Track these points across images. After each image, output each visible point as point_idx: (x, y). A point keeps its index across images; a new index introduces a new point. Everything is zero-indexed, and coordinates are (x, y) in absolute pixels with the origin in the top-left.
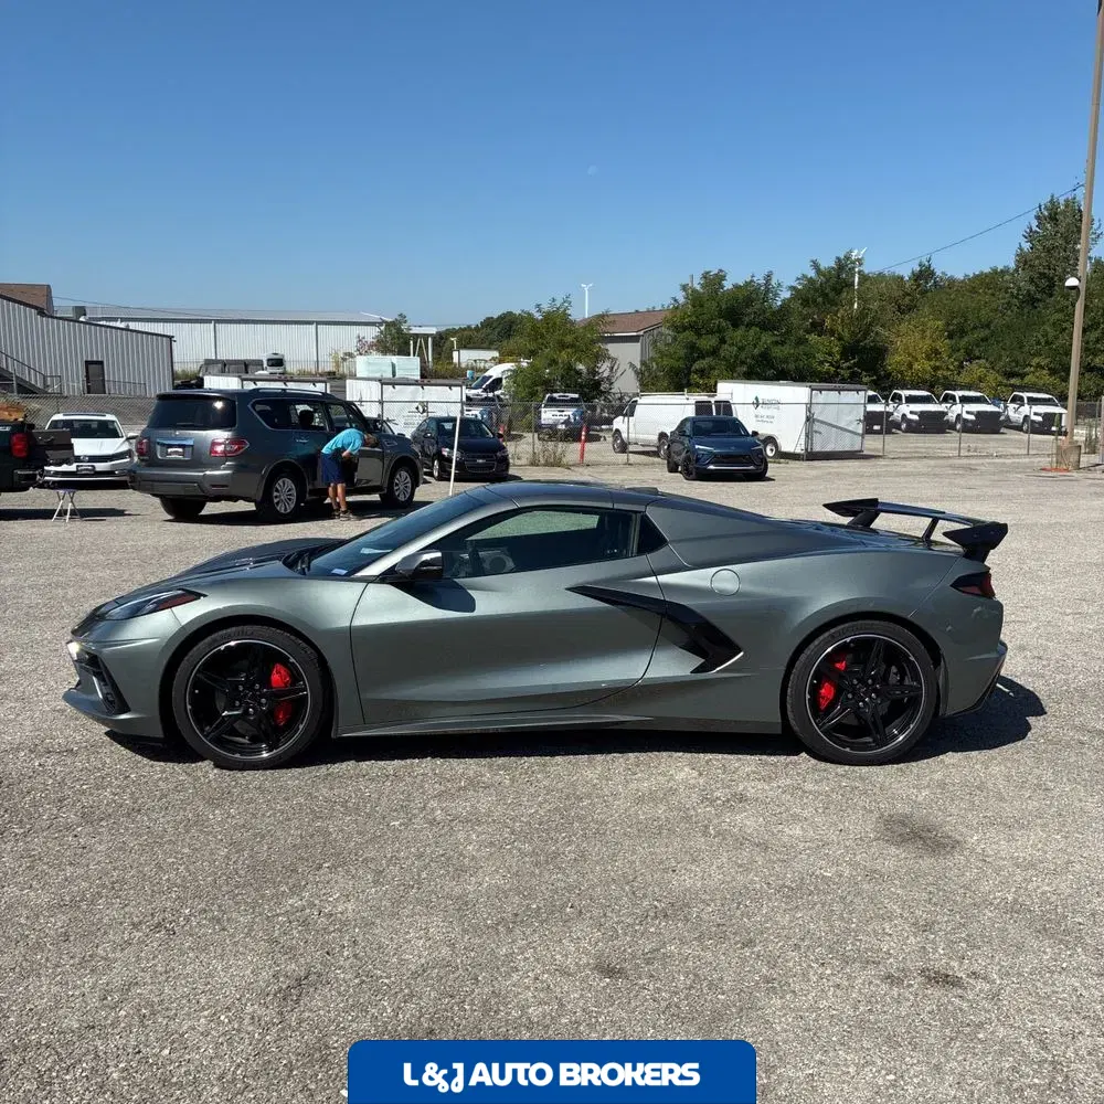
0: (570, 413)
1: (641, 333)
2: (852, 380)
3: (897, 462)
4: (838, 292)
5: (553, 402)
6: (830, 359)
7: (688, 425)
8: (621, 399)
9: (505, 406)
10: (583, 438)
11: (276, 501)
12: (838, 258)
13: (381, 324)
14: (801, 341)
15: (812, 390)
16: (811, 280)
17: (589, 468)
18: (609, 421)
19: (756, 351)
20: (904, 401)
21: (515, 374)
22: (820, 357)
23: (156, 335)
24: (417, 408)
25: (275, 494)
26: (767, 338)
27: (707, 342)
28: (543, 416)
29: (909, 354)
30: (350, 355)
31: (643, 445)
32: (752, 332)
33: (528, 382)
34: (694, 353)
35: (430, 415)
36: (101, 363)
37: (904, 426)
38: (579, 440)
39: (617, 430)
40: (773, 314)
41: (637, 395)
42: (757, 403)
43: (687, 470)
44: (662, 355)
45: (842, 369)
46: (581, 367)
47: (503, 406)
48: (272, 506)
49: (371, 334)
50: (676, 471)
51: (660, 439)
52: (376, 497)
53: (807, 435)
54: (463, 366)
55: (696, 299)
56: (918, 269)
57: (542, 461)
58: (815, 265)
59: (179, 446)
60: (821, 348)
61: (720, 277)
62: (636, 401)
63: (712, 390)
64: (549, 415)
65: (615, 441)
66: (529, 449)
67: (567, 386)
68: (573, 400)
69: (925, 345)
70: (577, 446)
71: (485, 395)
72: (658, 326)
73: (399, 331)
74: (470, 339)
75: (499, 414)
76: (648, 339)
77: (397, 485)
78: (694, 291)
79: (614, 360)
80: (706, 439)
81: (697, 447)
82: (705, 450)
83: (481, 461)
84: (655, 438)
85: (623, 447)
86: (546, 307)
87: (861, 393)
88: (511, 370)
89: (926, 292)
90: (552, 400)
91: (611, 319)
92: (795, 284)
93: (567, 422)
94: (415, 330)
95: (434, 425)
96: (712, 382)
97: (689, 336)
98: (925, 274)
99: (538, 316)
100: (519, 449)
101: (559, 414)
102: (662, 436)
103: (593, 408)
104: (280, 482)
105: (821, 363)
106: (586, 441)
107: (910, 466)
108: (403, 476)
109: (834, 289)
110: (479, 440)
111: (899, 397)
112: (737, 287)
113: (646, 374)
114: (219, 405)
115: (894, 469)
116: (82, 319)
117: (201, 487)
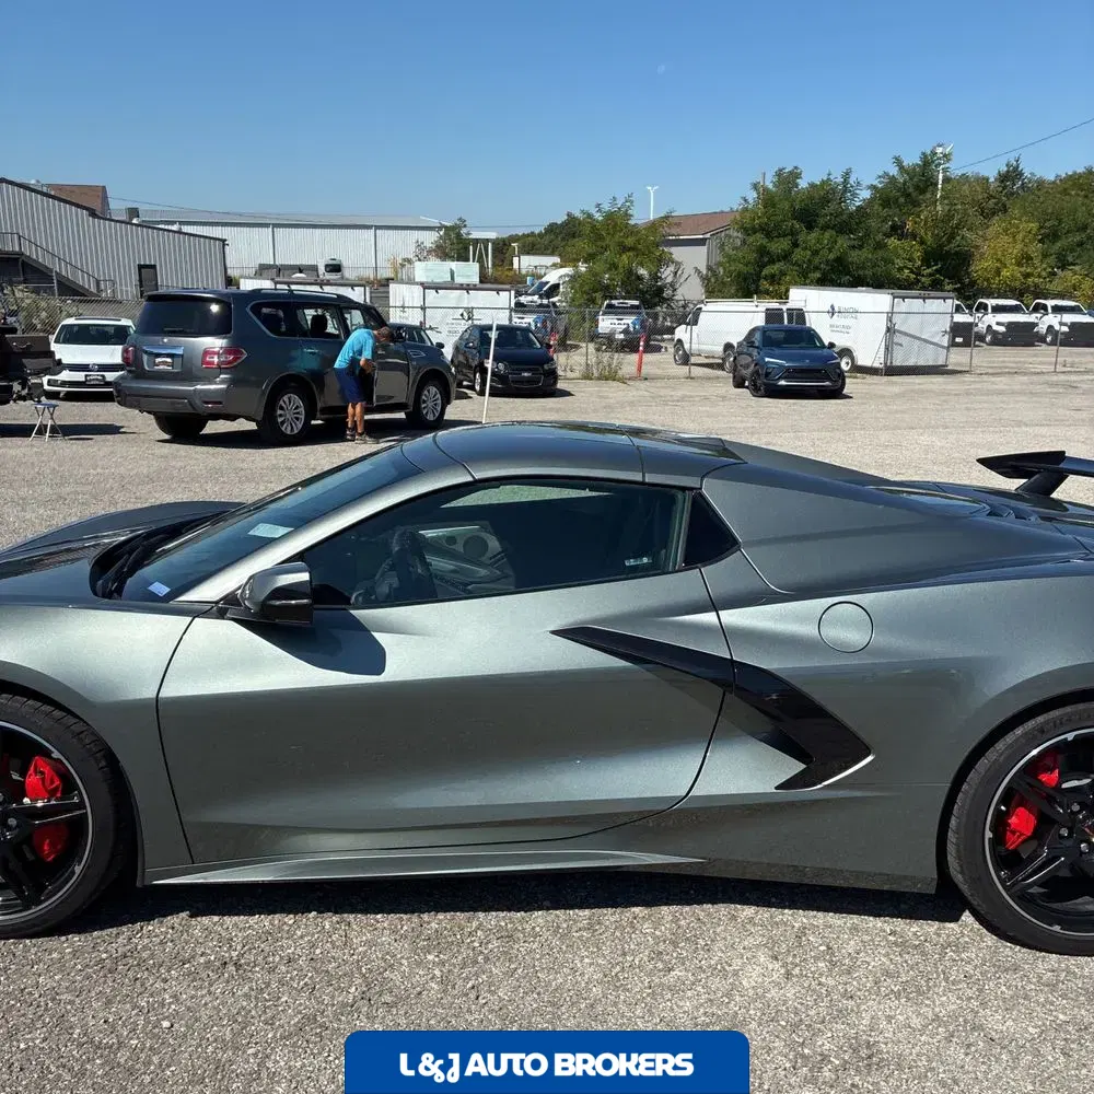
0: (629, 322)
1: (708, 236)
2: (934, 287)
3: (985, 378)
4: (923, 191)
5: (611, 310)
6: (910, 265)
7: (758, 336)
8: (684, 307)
9: (561, 313)
10: (641, 348)
11: (280, 420)
12: (924, 154)
13: (440, 228)
14: (880, 246)
15: (894, 298)
16: (893, 179)
17: (647, 383)
18: (671, 331)
19: (831, 256)
20: (990, 310)
21: (573, 278)
22: (899, 263)
24: (462, 315)
25: (279, 412)
26: (843, 242)
27: (779, 246)
28: (601, 324)
29: (998, 260)
30: (409, 261)
31: (706, 357)
32: (827, 235)
33: (586, 288)
34: (764, 257)
35: (475, 322)
36: (154, 267)
37: (988, 339)
38: (637, 351)
39: (680, 341)
40: (851, 215)
41: (702, 302)
42: (832, 312)
43: (755, 385)
44: (730, 259)
45: (923, 276)
46: (642, 272)
47: (559, 313)
48: (276, 427)
49: (430, 239)
50: (743, 387)
51: (725, 351)
53: (887, 348)
54: (524, 272)
55: (768, 200)
56: (1006, 169)
57: (596, 375)
58: (898, 162)
59: (168, 355)
60: (901, 252)
61: (795, 175)
62: (701, 309)
63: (784, 296)
64: (606, 324)
65: (677, 351)
66: (582, 360)
67: (627, 292)
68: (633, 307)
69: (1016, 250)
70: (634, 357)
71: (539, 301)
72: (726, 228)
73: (459, 235)
74: (532, 245)
75: (554, 322)
76: (714, 243)
77: (424, 402)
78: (766, 189)
79: (678, 265)
80: (777, 351)
81: (767, 359)
82: (776, 364)
83: (526, 374)
84: (720, 349)
85: (685, 359)
86: (606, 207)
87: (949, 301)
88: (568, 275)
89: (1012, 194)
90: (610, 306)
91: (676, 220)
92: (875, 183)
93: (626, 332)
94: (475, 235)
95: (477, 333)
96: (783, 288)
97: (759, 239)
98: (1011, 175)
99: (598, 217)
100: (571, 362)
101: (617, 322)
102: (728, 346)
103: (656, 317)
104: (286, 398)
105: (900, 269)
106: (644, 352)
107: (1002, 383)
108: (432, 392)
109: (917, 187)
110: (525, 351)
111: (985, 307)
112: (812, 186)
113: (713, 280)
114: (215, 308)
115: (985, 386)
117: (192, 404)
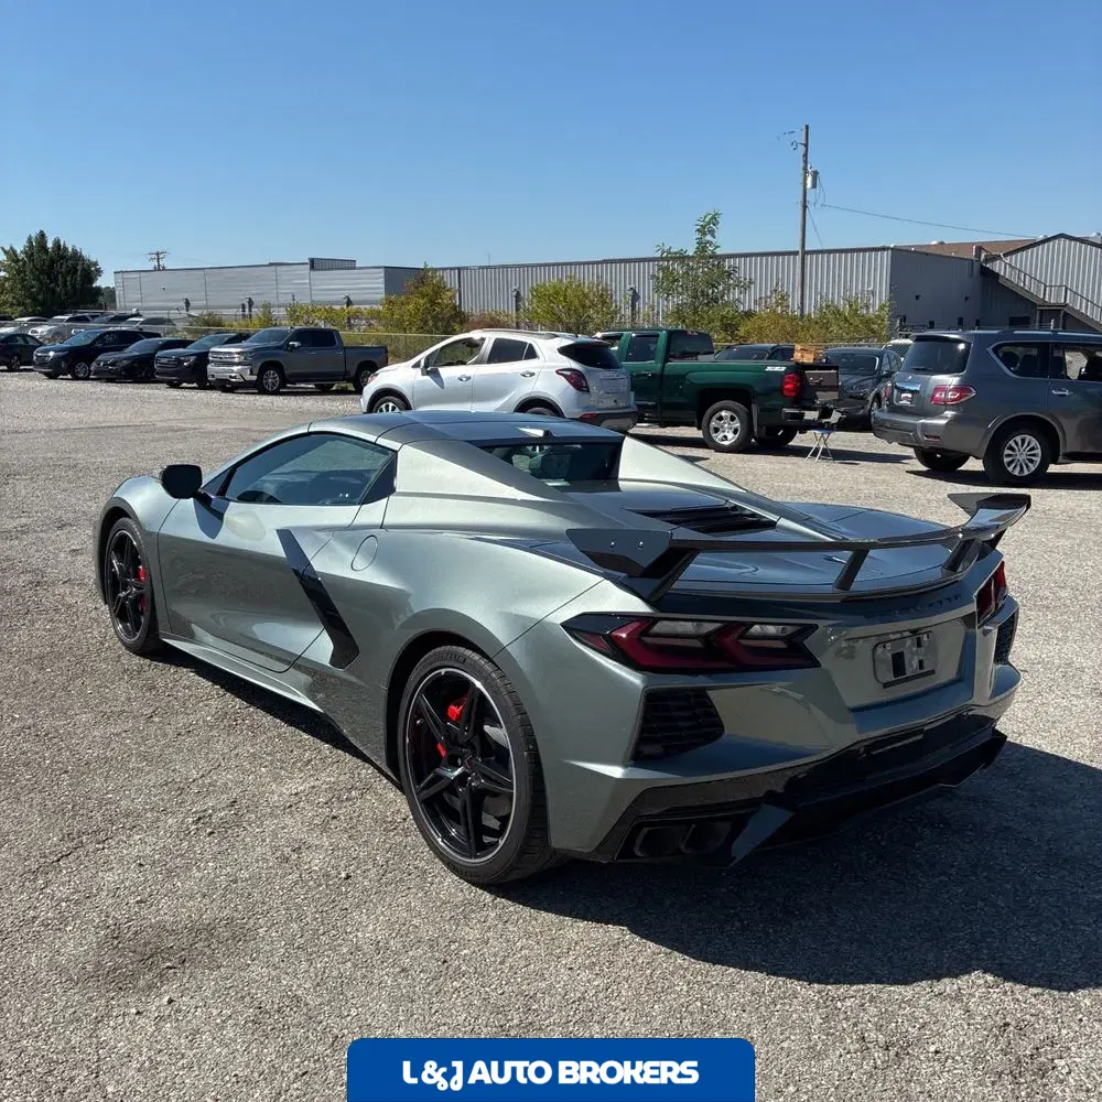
11: (1006, 460)
48: (1000, 467)
59: (911, 391)
104: (1018, 439)
114: (962, 347)
117: (916, 436)
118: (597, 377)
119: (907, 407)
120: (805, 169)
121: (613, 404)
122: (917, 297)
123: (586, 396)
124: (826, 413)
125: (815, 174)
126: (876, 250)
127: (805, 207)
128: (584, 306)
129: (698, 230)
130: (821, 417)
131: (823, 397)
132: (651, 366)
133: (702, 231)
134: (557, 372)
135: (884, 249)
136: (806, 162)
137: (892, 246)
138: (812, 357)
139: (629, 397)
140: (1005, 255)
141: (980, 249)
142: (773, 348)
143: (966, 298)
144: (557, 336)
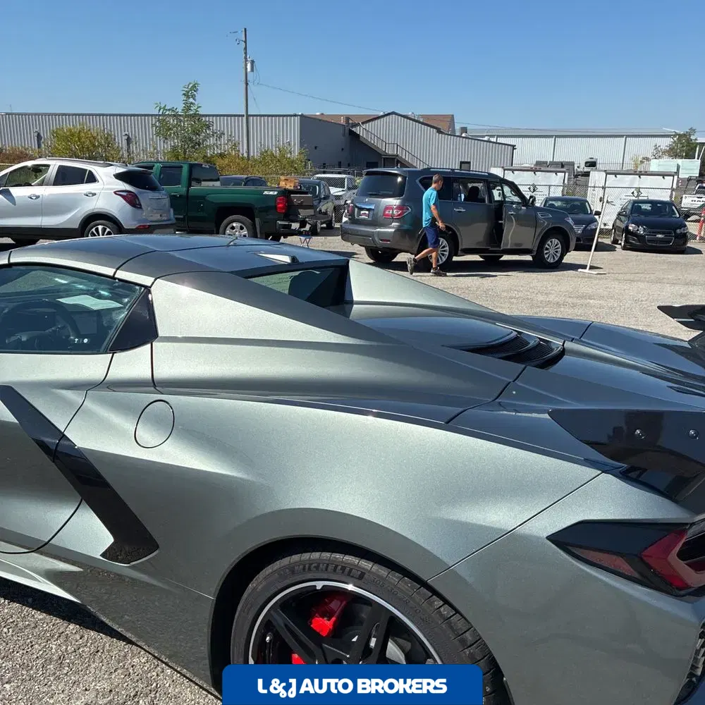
13: (675, 136)
23: (506, 144)
35: (639, 198)
36: (469, 163)
49: (666, 143)
52: (528, 258)
59: (367, 209)
73: (689, 140)
83: (660, 236)
94: (702, 140)
108: (554, 243)
116: (463, 135)
117: (374, 240)
118: (146, 197)
119: (364, 220)
120: (246, 58)
121: (159, 217)
122: (316, 148)
123: (139, 211)
124: (303, 224)
125: (253, 62)
126: (291, 116)
127: (247, 84)
128: (94, 146)
129: (184, 94)
130: (301, 227)
131: (303, 213)
132: (180, 189)
133: (186, 95)
134: (115, 193)
135: (295, 115)
136: (246, 53)
137: (300, 114)
138: (292, 185)
139: (169, 211)
140: (363, 123)
141: (348, 118)
142: (246, 178)
143: (342, 149)
144: (112, 165)
